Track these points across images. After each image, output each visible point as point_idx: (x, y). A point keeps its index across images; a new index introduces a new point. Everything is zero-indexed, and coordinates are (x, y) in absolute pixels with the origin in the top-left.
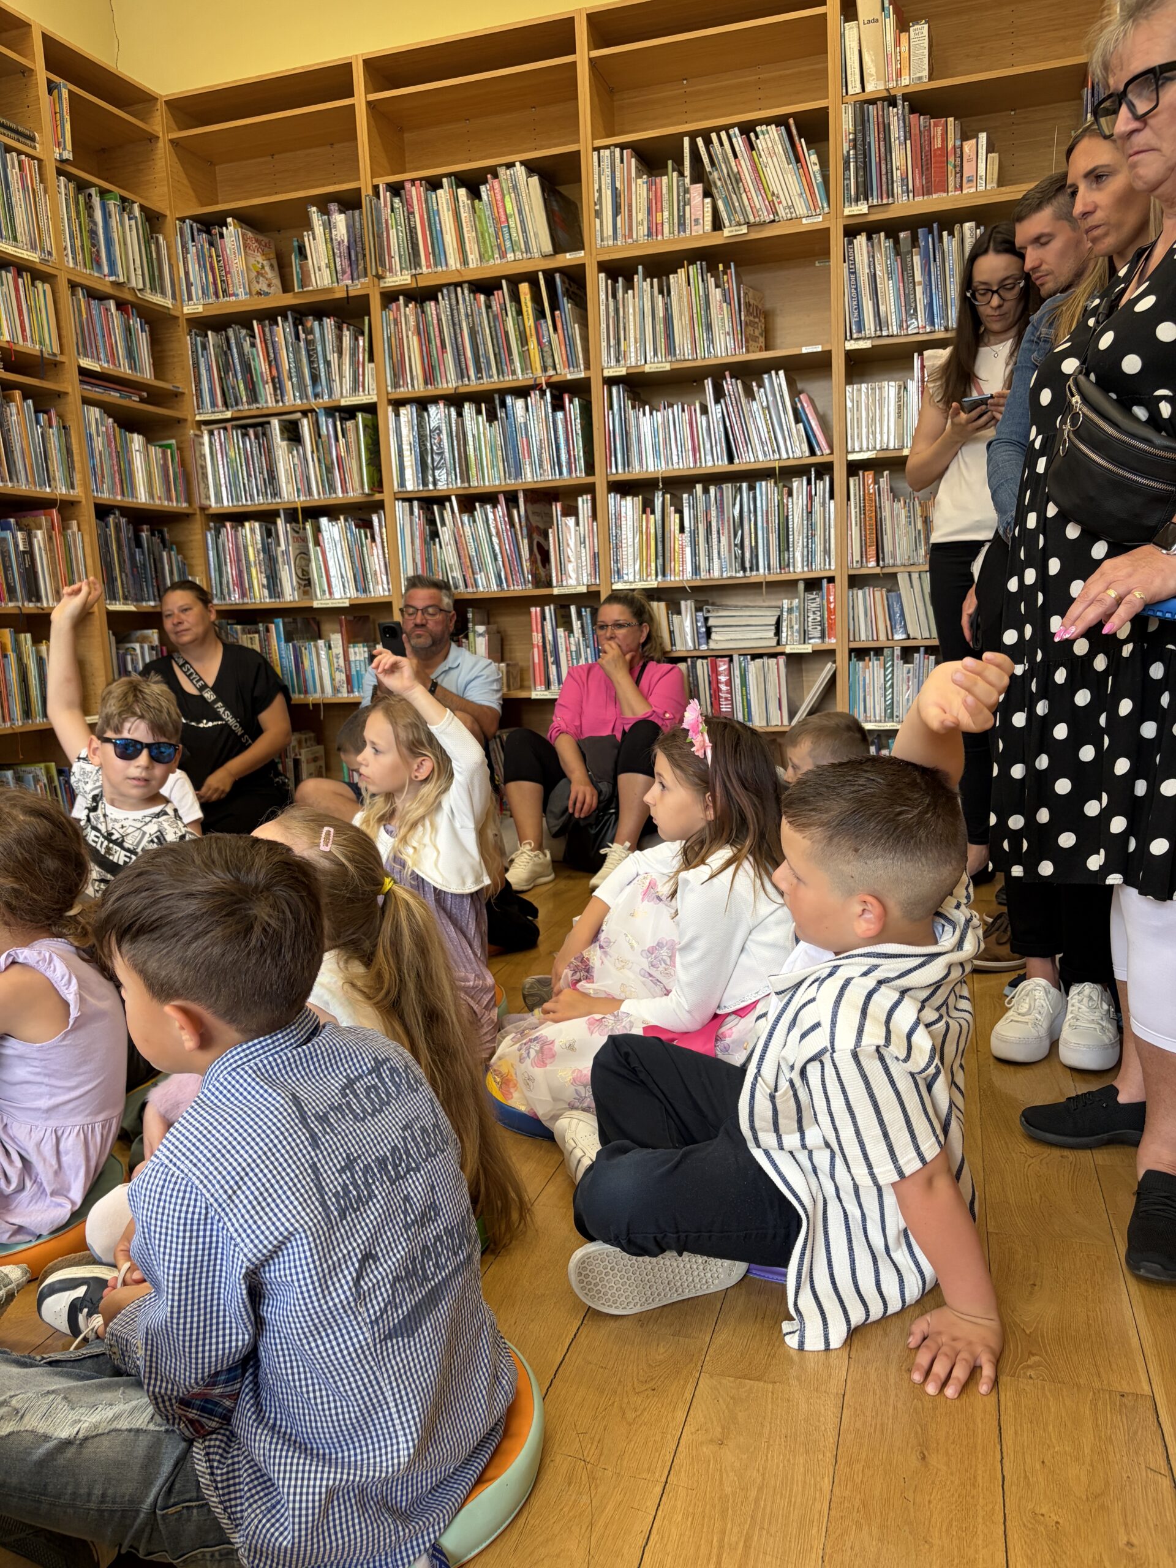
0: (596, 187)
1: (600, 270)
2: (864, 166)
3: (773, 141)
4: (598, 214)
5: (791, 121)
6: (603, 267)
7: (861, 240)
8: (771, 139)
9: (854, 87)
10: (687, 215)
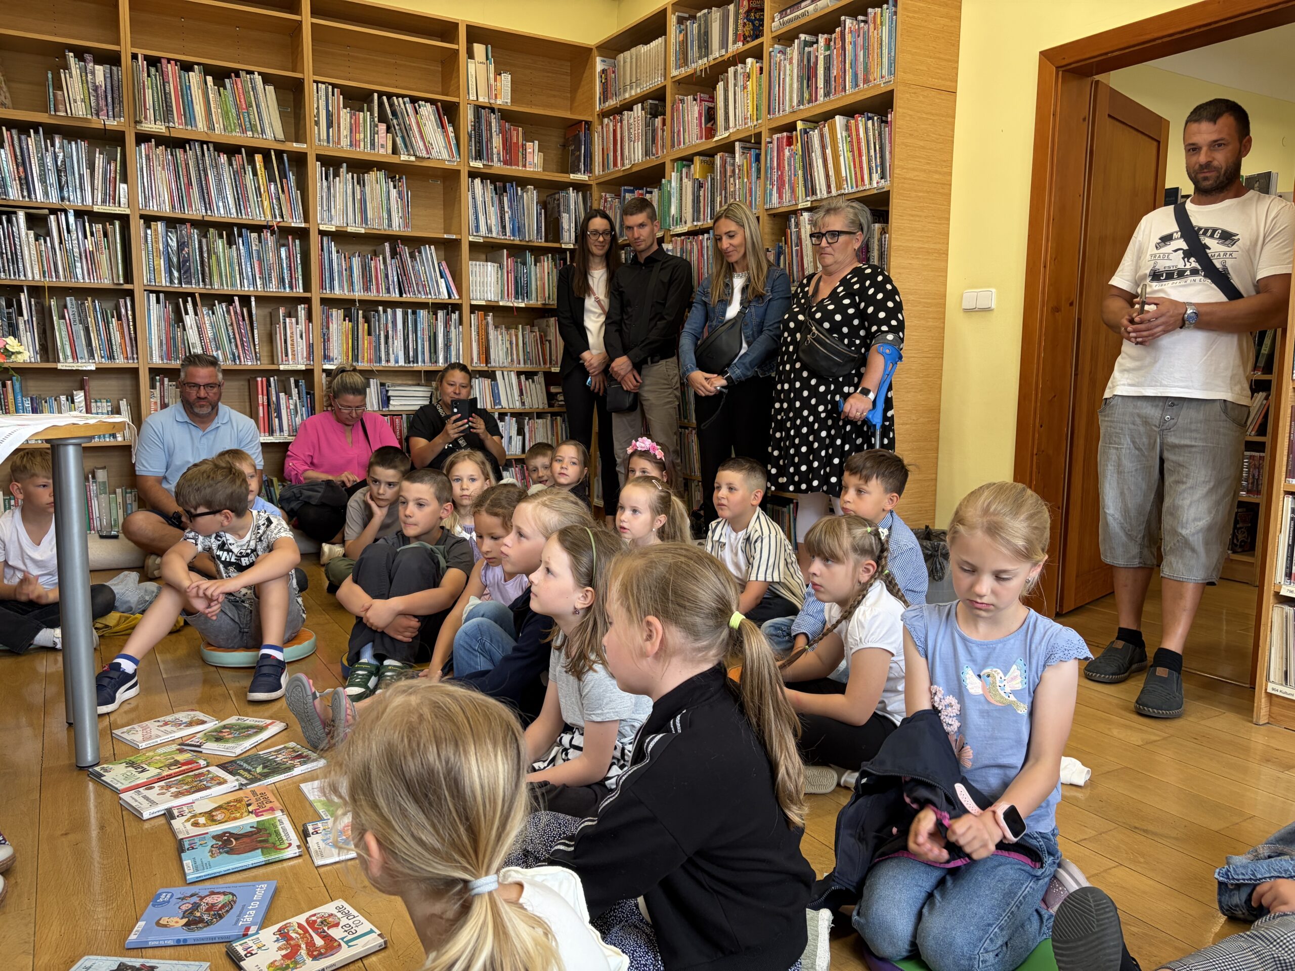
0: (315, 106)
1: (317, 160)
2: (479, 142)
3: (429, 113)
4: (317, 123)
5: (439, 104)
6: (319, 158)
7: (477, 181)
8: (427, 110)
9: (473, 97)
10: (376, 140)
